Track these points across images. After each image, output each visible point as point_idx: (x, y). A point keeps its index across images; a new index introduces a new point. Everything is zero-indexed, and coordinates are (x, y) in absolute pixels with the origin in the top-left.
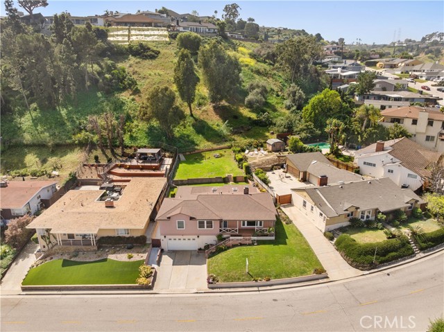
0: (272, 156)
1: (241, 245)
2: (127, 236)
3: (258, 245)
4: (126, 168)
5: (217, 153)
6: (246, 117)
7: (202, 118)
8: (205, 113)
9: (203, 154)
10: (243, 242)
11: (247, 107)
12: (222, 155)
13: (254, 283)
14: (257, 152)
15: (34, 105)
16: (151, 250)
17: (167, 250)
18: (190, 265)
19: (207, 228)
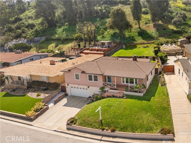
0: (178, 48)
1: (114, 96)
2: (47, 81)
3: (126, 98)
4: (89, 50)
5: (145, 45)
6: (171, 30)
7: (145, 29)
8: (148, 27)
9: (137, 46)
10: (115, 95)
11: (173, 25)
12: (148, 47)
13: (99, 131)
14: (170, 46)
15: (67, 24)
16: (59, 93)
17: (70, 95)
18: (74, 108)
19: (94, 81)
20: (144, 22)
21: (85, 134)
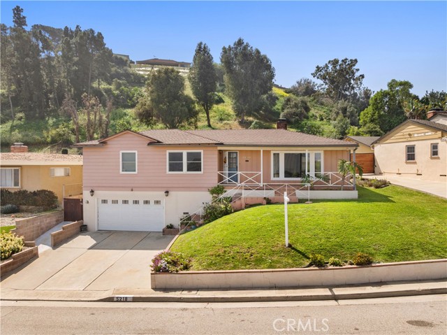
8: (228, 126)
15: (20, 115)
16: (58, 222)
17: (96, 230)
18: (131, 251)
19: (188, 170)
20: (217, 117)
21: (252, 293)
